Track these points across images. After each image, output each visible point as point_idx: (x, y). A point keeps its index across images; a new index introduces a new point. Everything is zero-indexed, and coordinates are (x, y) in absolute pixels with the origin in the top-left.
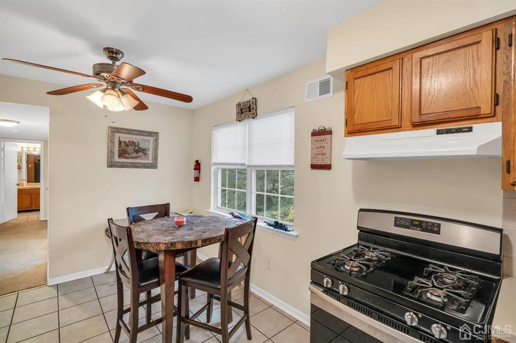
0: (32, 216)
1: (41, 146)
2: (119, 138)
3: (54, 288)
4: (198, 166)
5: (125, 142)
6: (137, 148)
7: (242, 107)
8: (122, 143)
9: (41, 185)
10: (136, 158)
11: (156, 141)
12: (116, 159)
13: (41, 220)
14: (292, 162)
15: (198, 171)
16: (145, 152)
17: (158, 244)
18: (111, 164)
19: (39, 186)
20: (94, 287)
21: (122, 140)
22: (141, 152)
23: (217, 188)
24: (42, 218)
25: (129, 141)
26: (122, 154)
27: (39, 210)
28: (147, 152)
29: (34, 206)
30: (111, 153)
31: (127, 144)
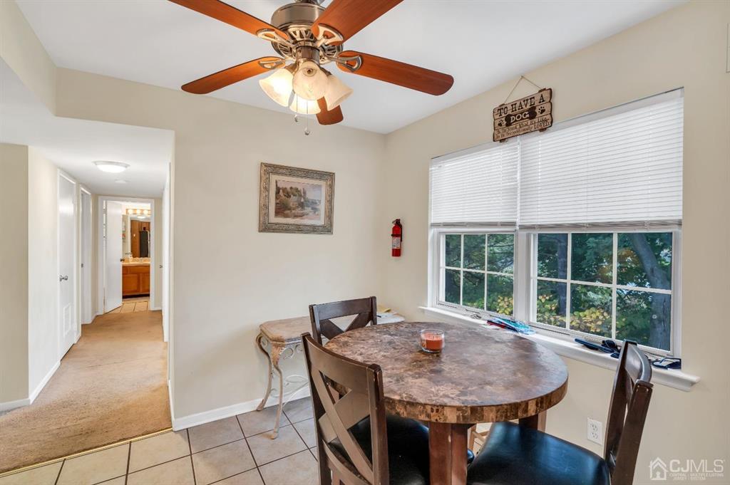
0: (138, 304)
1: (151, 207)
2: (276, 182)
3: (182, 435)
4: (398, 230)
5: (284, 190)
6: (302, 200)
7: (510, 112)
8: (281, 191)
9: (151, 261)
10: (301, 216)
11: (331, 187)
12: (273, 219)
13: (152, 309)
14: (677, 214)
15: (400, 238)
16: (315, 206)
17: (440, 408)
18: (265, 227)
19: (149, 263)
20: (245, 438)
21: (280, 185)
22: (309, 207)
23: (439, 268)
24: (152, 308)
25: (291, 188)
26: (282, 209)
27: (148, 295)
28: (318, 207)
29: (141, 290)
30: (264, 208)
31: (288, 193)
